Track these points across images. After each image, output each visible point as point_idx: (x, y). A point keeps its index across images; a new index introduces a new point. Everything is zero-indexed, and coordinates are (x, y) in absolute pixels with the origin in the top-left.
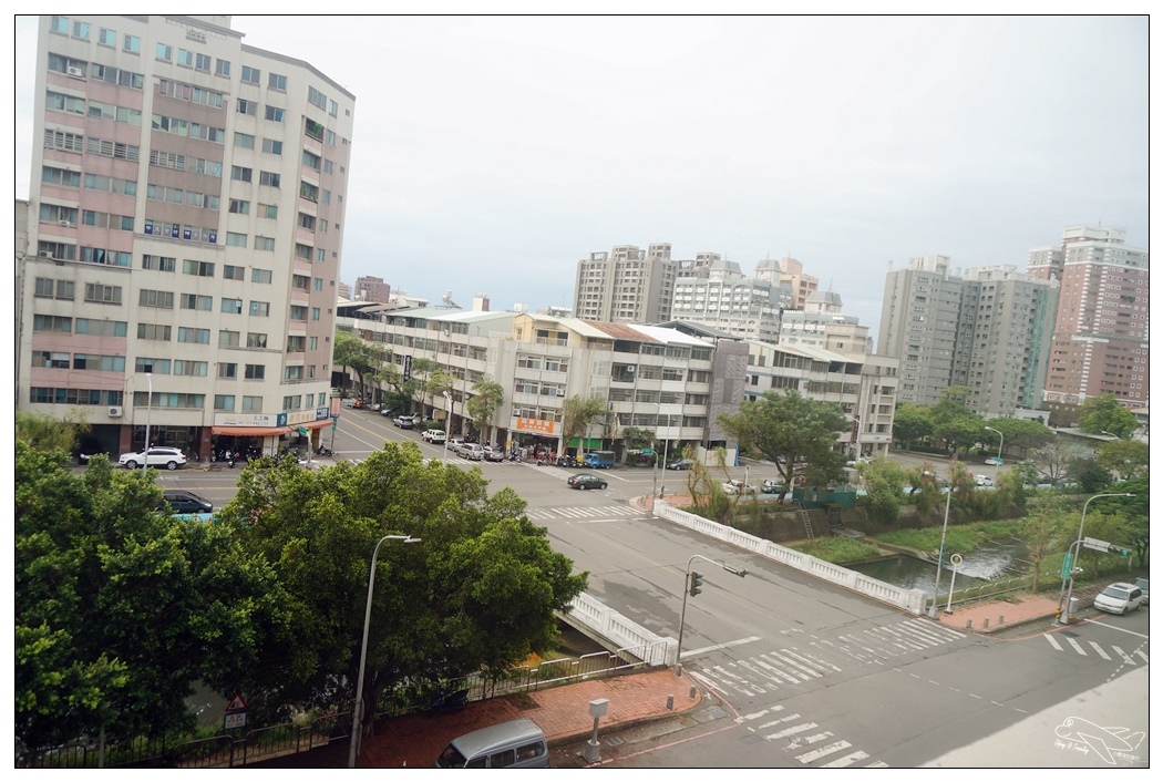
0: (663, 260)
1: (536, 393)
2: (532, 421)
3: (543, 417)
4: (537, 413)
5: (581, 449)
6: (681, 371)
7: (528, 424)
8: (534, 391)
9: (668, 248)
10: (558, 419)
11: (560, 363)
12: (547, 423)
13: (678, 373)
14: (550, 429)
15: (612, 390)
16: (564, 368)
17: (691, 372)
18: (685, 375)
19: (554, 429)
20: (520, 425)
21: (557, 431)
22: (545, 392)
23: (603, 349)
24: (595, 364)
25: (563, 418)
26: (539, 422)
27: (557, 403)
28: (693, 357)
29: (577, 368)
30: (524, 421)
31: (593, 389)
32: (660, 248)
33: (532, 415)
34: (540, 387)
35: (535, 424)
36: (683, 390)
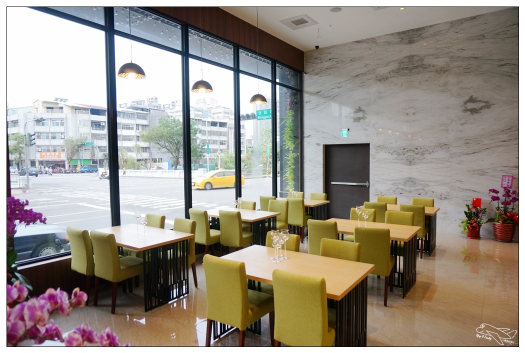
0: (153, 104)
1: (49, 138)
2: (48, 154)
3: (55, 151)
4: (51, 149)
5: (79, 165)
6: (132, 126)
7: (46, 155)
8: (47, 138)
9: (156, 99)
10: (63, 150)
11: (60, 122)
12: (57, 153)
13: (131, 126)
14: (59, 156)
15: (93, 135)
16: (62, 124)
17: (138, 125)
18: (135, 127)
19: (62, 156)
20: (42, 156)
21: (63, 157)
22: (54, 138)
23: (84, 113)
24: (80, 121)
25: (66, 150)
26: (53, 153)
27: (61, 142)
28: (138, 118)
29: (71, 124)
30: (44, 154)
31: (81, 134)
32: (152, 99)
33: (48, 151)
34: (50, 135)
35: (50, 154)
36: (135, 135)
